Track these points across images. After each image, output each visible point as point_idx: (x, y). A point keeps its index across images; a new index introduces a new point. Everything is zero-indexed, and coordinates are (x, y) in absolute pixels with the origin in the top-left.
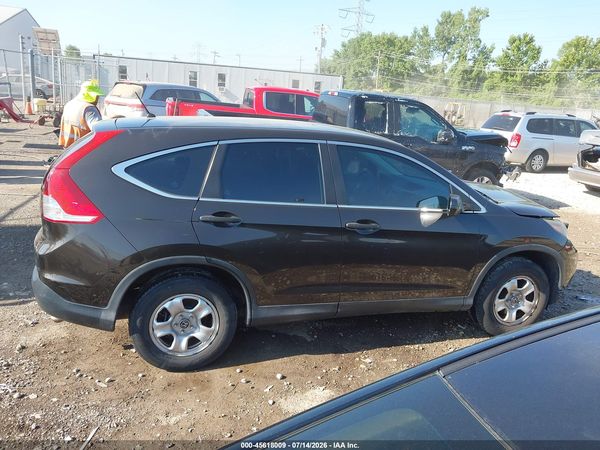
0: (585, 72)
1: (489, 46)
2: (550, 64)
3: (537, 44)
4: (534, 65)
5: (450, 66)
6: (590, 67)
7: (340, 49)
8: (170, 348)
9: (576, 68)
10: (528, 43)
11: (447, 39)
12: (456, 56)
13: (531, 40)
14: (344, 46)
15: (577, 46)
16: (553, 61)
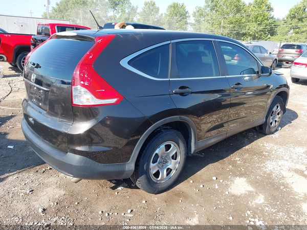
0: (179, 19)
1: (135, 6)
2: (164, 15)
3: (157, 5)
4: (157, 16)
5: (118, 16)
6: (181, 16)
7: (55, 6)
8: (158, 179)
9: (175, 17)
10: (153, 5)
11: (114, 2)
12: (120, 11)
13: (154, 4)
14: (57, 5)
15: (174, 7)
16: (165, 14)
